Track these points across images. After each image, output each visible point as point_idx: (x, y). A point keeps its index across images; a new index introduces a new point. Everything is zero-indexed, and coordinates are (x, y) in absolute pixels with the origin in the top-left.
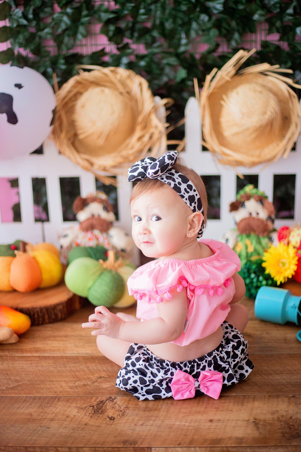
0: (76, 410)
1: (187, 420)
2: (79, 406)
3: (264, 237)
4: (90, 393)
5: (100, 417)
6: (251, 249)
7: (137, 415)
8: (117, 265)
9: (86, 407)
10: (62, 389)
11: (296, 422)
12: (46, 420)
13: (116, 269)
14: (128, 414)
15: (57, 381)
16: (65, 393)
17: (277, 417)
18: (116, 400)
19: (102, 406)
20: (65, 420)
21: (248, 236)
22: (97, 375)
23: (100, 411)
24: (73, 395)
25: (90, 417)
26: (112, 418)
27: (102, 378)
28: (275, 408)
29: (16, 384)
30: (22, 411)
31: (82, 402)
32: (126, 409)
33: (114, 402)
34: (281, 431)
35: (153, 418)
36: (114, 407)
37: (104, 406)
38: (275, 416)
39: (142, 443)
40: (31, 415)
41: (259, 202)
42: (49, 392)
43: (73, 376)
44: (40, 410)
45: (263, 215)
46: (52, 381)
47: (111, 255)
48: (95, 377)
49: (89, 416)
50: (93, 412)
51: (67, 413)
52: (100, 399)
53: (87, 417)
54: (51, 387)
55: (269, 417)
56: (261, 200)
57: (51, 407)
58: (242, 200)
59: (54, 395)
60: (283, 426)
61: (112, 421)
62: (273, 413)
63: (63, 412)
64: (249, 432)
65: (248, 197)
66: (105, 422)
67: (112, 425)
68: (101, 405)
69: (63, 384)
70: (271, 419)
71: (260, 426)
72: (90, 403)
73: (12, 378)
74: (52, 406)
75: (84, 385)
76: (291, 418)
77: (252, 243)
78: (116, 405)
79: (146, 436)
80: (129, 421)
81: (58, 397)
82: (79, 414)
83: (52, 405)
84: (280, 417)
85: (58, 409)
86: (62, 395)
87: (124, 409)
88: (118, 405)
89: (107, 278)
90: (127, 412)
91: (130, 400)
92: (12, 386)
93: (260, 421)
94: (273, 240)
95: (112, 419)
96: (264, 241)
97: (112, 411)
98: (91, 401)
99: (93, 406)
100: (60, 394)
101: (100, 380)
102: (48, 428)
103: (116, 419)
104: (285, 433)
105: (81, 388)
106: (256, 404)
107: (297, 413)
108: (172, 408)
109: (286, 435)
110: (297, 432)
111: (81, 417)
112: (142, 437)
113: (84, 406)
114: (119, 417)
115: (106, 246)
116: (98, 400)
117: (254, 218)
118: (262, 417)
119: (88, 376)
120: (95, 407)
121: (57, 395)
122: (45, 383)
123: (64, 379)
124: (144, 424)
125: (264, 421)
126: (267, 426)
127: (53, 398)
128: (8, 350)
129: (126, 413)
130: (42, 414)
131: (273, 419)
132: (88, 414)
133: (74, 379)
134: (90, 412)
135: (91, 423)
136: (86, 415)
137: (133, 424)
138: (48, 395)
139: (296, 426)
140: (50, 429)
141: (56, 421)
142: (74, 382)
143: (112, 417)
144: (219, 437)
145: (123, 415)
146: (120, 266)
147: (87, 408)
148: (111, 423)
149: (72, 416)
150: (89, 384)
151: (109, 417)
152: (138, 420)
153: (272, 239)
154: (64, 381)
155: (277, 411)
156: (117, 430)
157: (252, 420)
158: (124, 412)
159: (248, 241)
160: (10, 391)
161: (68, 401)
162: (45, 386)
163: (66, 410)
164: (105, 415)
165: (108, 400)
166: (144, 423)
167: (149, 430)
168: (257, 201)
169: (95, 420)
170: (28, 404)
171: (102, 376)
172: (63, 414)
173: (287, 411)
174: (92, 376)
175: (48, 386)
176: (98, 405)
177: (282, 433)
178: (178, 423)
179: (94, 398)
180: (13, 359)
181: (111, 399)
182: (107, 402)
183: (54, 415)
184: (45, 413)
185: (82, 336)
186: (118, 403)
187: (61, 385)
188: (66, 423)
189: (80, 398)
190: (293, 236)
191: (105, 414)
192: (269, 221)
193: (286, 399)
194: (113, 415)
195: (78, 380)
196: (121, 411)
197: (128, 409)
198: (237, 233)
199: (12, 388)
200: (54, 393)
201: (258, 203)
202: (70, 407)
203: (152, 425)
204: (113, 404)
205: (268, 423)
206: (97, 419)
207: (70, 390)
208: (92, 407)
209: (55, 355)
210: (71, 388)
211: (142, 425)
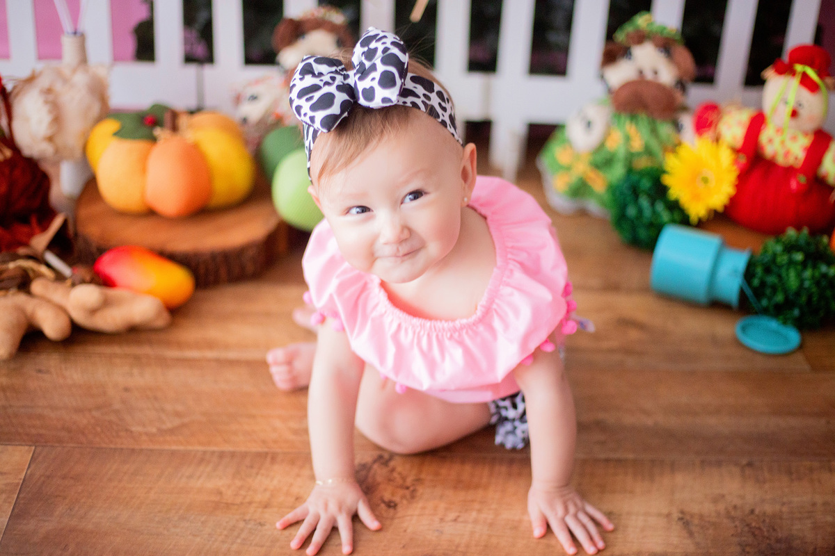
3: (663, 119)
6: (637, 145)
7: (441, 497)
10: (276, 435)
11: (764, 521)
12: (254, 505)
14: (422, 494)
15: (262, 416)
16: (286, 445)
17: (725, 509)
21: (633, 117)
26: (392, 505)
28: (716, 488)
29: (177, 422)
32: (416, 483)
33: (390, 468)
34: (736, 540)
35: (477, 506)
36: (391, 478)
37: (372, 475)
38: (721, 507)
40: (220, 493)
41: (662, 50)
42: (250, 442)
44: (238, 483)
45: (667, 75)
46: (254, 417)
54: (253, 431)
55: (708, 508)
56: (667, 45)
57: (260, 476)
58: (626, 43)
59: (262, 449)
60: (739, 530)
61: (391, 511)
62: (716, 500)
63: (286, 488)
64: (675, 540)
65: (640, 38)
67: (392, 519)
69: (278, 424)
70: (713, 514)
71: (694, 529)
73: (169, 407)
74: (262, 475)
76: (752, 512)
77: (638, 132)
78: (395, 475)
79: (468, 546)
80: (427, 512)
81: (270, 455)
83: (262, 472)
84: (730, 510)
85: (275, 482)
86: (279, 448)
87: (413, 483)
88: (400, 474)
90: (421, 491)
92: (169, 425)
93: (692, 516)
94: (684, 127)
95: (392, 507)
96: (665, 129)
97: (390, 488)
100: (274, 446)
102: (261, 524)
103: (399, 505)
104: (746, 545)
106: (679, 478)
107: (763, 501)
109: (748, 549)
110: (769, 544)
112: (460, 549)
114: (405, 502)
117: (647, 82)
118: (695, 508)
121: (269, 449)
122: (239, 420)
123: (278, 413)
124: (460, 519)
125: (701, 517)
126: (708, 529)
127: (261, 456)
128: (150, 343)
129: (419, 494)
130: (243, 492)
131: (718, 514)
137: (436, 520)
138: (249, 448)
139: (765, 529)
140: (266, 527)
141: (276, 509)
143: (390, 502)
145: (412, 497)
148: (391, 514)
151: (384, 502)
152: (446, 509)
154: (279, 417)
155: (723, 496)
156: (405, 531)
157: (676, 515)
158: (414, 490)
159: (629, 127)
160: (168, 438)
161: (293, 462)
162: (240, 427)
164: (376, 496)
165: (378, 464)
166: (459, 516)
167: (472, 533)
170: (209, 469)
172: (288, 494)
173: (742, 497)
175: (246, 428)
177: (740, 544)
180: (163, 362)
182: (375, 467)
183: (267, 495)
184: (249, 489)
186: (399, 469)
187: (274, 426)
192: (677, 90)
193: (736, 470)
194: (392, 496)
196: (407, 488)
197: (422, 483)
198: (609, 110)
199: (172, 431)
200: (260, 444)
202: (298, 475)
203: (476, 521)
204: (389, 471)
205: (709, 522)
211: (455, 520)
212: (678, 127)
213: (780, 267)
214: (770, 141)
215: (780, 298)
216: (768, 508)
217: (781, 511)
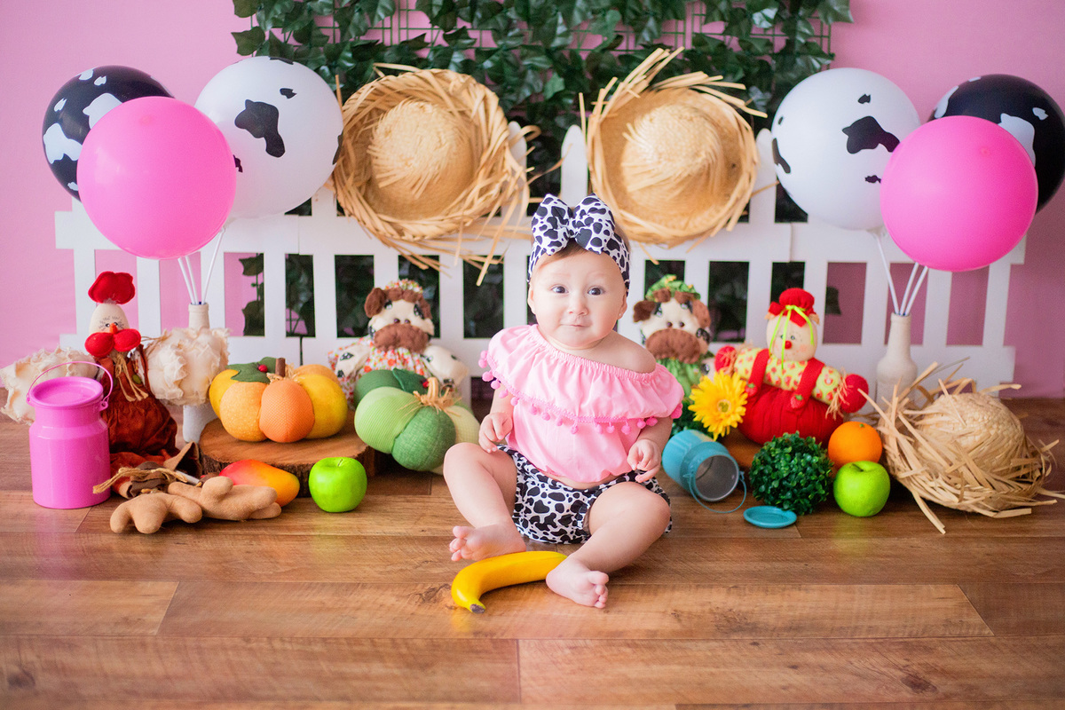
0: (393, 599)
2: (397, 594)
3: (691, 364)
4: (412, 579)
5: (433, 607)
8: (442, 401)
9: (409, 596)
11: (738, 615)
13: (441, 409)
15: (355, 565)
17: (709, 609)
19: (435, 594)
22: (420, 559)
23: (432, 600)
24: (385, 582)
25: (417, 606)
27: (429, 563)
28: (705, 599)
29: (288, 569)
30: (307, 599)
31: (402, 589)
34: (714, 624)
35: (517, 608)
37: (438, 594)
38: (707, 608)
39: (502, 635)
41: (685, 306)
42: (345, 578)
43: (381, 560)
45: (691, 326)
46: (348, 566)
47: (432, 387)
48: (418, 562)
49: (415, 605)
50: (421, 600)
53: (412, 606)
54: (348, 573)
55: (696, 609)
56: (689, 300)
57: (353, 595)
58: (657, 301)
59: (355, 581)
60: (718, 619)
62: (703, 605)
63: (373, 600)
64: (667, 624)
66: (441, 612)
68: (433, 593)
69: (368, 569)
70: (699, 612)
71: (683, 619)
72: (416, 591)
73: (282, 561)
74: (355, 594)
75: (401, 570)
76: (731, 610)
81: (361, 584)
82: (399, 604)
84: (713, 609)
85: (365, 597)
86: (368, 581)
92: (282, 570)
93: (682, 613)
94: (708, 369)
96: (693, 371)
98: (416, 589)
99: (420, 595)
100: (364, 580)
101: (425, 565)
105: (397, 574)
106: (677, 594)
107: (740, 605)
109: (721, 628)
110: (739, 626)
111: (403, 607)
113: (406, 594)
116: (427, 587)
117: (675, 331)
118: (686, 609)
119: (406, 560)
120: (423, 595)
121: (360, 581)
122: (337, 567)
123: (367, 563)
125: (690, 613)
126: (693, 619)
127: (354, 585)
131: (703, 612)
132: (413, 604)
133: (384, 564)
134: (416, 601)
135: (421, 612)
136: (409, 605)
139: (738, 619)
141: (365, 611)
142: (385, 567)
147: (411, 596)
148: (452, 612)
149: (388, 606)
150: (409, 569)
151: (447, 607)
152: (494, 610)
153: (706, 368)
154: (368, 565)
155: (709, 603)
156: (462, 620)
157: (670, 611)
160: (282, 577)
161: (378, 588)
162: (337, 571)
163: (377, 599)
165: (444, 588)
167: (513, 621)
168: (681, 303)
169: (426, 610)
170: (314, 592)
171: (429, 559)
172: (374, 603)
173: (724, 603)
174: (412, 560)
175: (343, 571)
176: (428, 592)
177: (716, 626)
179: (421, 585)
181: (448, 587)
182: (441, 590)
183: (359, 604)
189: (397, 585)
190: (741, 361)
191: (440, 603)
192: (700, 338)
193: (723, 590)
195: (391, 565)
200: (353, 579)
201: (683, 306)
202: (383, 594)
205: (695, 616)
206: (429, 609)
207: (379, 576)
208: (418, 596)
210: (381, 573)
212: (704, 369)
213: (773, 458)
214: (774, 370)
216: (744, 609)
217: (753, 610)
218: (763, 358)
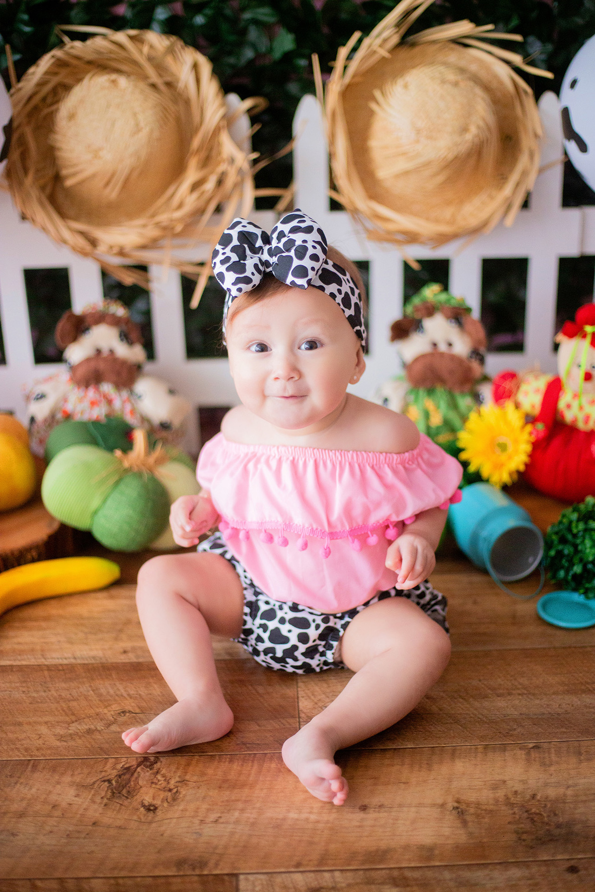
0: (72, 792)
1: (312, 808)
2: (78, 781)
3: (463, 393)
4: (101, 749)
5: (125, 806)
6: (436, 420)
7: (204, 798)
8: (151, 460)
9: (94, 783)
10: (40, 742)
11: (545, 806)
12: (9, 815)
13: (151, 471)
14: (185, 796)
15: (29, 723)
16: (49, 752)
17: (505, 795)
18: (159, 764)
19: (129, 780)
20: (49, 816)
21: (430, 392)
22: (115, 707)
23: (124, 792)
24: (65, 755)
25: (103, 805)
26: (152, 808)
27: (128, 714)
28: (498, 774)
31: (86, 771)
32: (180, 784)
33: (155, 770)
34: (513, 827)
35: (240, 805)
36: (155, 781)
37: (133, 779)
38: (500, 794)
39: (217, 865)
41: (453, 320)
42: (12, 750)
43: (64, 711)
45: (461, 347)
46: (20, 724)
47: (139, 437)
48: (112, 713)
49: (101, 803)
50: (109, 794)
51: (53, 798)
52: (123, 763)
53: (96, 806)
54: (17, 738)
55: (486, 796)
56: (458, 315)
57: (18, 785)
58: (417, 316)
59: (24, 756)
60: (517, 816)
61: (151, 814)
62: (495, 787)
63: (44, 796)
64: (447, 831)
65: (430, 310)
66: (135, 818)
67: (150, 823)
68: (127, 776)
69: (44, 730)
70: (491, 802)
71: (468, 818)
72: (103, 774)
74: (21, 783)
75: (89, 732)
76: (534, 796)
77: (437, 407)
78: (159, 777)
79: (226, 847)
80: (188, 814)
81: (32, 762)
82: (78, 800)
83: (21, 780)
84: (510, 796)
85: (34, 790)
86: (42, 755)
87: (177, 784)
88: (163, 776)
89: (131, 490)
90: (184, 793)
91: (188, 765)
93: (468, 804)
94: (483, 399)
95: (151, 810)
96: (465, 402)
97: (151, 791)
98: (105, 769)
99: (109, 781)
100: (37, 753)
101: (122, 719)
102: (13, 835)
103: (160, 808)
104: (523, 833)
105: (83, 738)
106: (460, 766)
107: (546, 785)
108: (279, 779)
109: (524, 836)
110: (548, 830)
111: (84, 806)
112: (217, 851)
113: (90, 780)
114: (165, 805)
115: (130, 419)
116: (119, 766)
117: (442, 355)
118: (472, 797)
119: (98, 710)
120: (114, 782)
121: (31, 756)
122: (4, 728)
123: (46, 719)
124: (221, 820)
125: (478, 805)
126: (483, 818)
127: (24, 764)
129: (181, 796)
131: (497, 801)
132: (98, 800)
133: (67, 719)
134: (103, 794)
135: (106, 820)
136: (93, 802)
137: (196, 821)
138: (10, 756)
139: (545, 815)
140: (18, 838)
141: (30, 819)
142: (67, 726)
143: (150, 805)
144: (383, 845)
145: (174, 799)
146: (160, 461)
147: (96, 785)
148: (150, 818)
149: (64, 804)
150: (98, 728)
151: (144, 806)
152: (208, 810)
153: (481, 397)
154: (46, 723)
155: (504, 782)
156: (162, 835)
157: (451, 804)
158: (177, 792)
159: (429, 403)
161: (54, 769)
162: (4, 736)
163: (50, 792)
164: (136, 800)
165: (142, 766)
166: (220, 817)
167: (232, 834)
168: (448, 317)
169: (115, 812)
171: (128, 708)
172: (45, 802)
173: (524, 782)
174: (106, 711)
175: (10, 735)
176: (120, 776)
177: (517, 832)
178: (293, 815)
179: (111, 761)
181: (148, 763)
182: (139, 769)
183: (24, 804)
184: (6, 799)
185: (81, 617)
186: (163, 771)
187: (39, 733)
188: (52, 822)
189: (80, 761)
190: (526, 394)
191: (135, 798)
192: (473, 360)
193: (521, 754)
194: (153, 799)
195: (76, 721)
196: (170, 790)
197: (186, 784)
198: (406, 386)
200: (23, 752)
201: (451, 322)
202: (58, 783)
203: (237, 822)
204: (153, 774)
205: (486, 810)
206: (119, 811)
207: (58, 743)
208: (106, 783)
209: (24, 663)
210: (61, 738)
211: (216, 821)
212: (477, 399)
214: (569, 406)
215: (577, 569)
216: (552, 793)
217: (565, 795)
218: (554, 389)
